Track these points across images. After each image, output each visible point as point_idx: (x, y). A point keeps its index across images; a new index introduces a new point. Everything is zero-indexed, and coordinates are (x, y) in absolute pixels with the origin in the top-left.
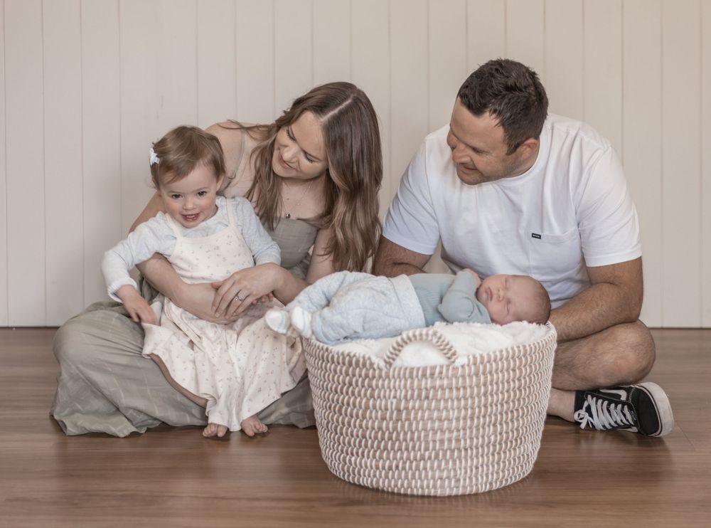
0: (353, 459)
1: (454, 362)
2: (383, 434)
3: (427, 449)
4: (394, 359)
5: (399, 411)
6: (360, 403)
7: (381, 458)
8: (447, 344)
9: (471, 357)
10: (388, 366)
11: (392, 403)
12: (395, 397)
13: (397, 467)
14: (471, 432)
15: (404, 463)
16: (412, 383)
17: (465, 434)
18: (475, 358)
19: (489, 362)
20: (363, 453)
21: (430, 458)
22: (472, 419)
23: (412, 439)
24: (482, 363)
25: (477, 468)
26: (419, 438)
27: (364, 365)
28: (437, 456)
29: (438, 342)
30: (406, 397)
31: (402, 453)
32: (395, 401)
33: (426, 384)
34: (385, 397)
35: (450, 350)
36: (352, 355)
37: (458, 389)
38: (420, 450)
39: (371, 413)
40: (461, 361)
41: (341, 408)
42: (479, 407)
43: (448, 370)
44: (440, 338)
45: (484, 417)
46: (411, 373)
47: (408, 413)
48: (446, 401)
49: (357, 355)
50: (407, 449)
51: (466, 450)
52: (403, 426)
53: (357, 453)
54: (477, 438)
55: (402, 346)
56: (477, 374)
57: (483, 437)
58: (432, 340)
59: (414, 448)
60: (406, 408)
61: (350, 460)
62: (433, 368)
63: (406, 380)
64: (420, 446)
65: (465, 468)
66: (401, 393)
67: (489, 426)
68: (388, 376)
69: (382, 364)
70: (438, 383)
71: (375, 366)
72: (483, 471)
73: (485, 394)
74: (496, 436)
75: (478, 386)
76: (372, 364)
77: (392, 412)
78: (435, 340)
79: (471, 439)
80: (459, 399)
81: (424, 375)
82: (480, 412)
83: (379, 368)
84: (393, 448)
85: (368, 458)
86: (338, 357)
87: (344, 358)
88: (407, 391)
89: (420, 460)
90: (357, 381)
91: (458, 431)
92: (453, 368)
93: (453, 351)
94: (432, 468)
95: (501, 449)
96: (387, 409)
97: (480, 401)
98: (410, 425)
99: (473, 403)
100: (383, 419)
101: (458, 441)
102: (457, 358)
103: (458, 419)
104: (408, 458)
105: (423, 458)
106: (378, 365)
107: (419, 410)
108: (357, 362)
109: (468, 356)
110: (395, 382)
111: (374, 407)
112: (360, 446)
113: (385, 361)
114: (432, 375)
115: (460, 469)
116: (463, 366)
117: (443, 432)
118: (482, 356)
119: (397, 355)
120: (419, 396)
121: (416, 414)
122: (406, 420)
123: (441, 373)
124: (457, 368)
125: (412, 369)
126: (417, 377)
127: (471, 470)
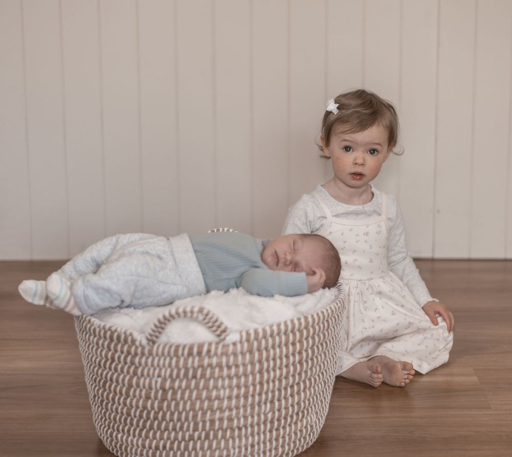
0: (119, 436)
1: (224, 339)
2: (149, 413)
3: (195, 429)
4: (157, 337)
5: (164, 390)
6: (123, 380)
7: (147, 437)
8: (216, 321)
9: (244, 334)
10: (151, 344)
11: (156, 382)
12: (159, 376)
13: (164, 447)
14: (245, 411)
15: (172, 443)
16: (178, 362)
17: (238, 413)
18: (248, 334)
19: (265, 337)
20: (129, 431)
21: (199, 438)
22: (246, 397)
23: (179, 419)
24: (256, 338)
25: (253, 446)
26: (187, 419)
27: (126, 341)
28: (207, 437)
29: (204, 319)
30: (171, 376)
31: (169, 434)
32: (160, 380)
33: (193, 362)
34: (148, 375)
35: (219, 327)
36: (113, 329)
37: (229, 368)
38: (188, 430)
39: (135, 391)
40: (232, 337)
41: (105, 383)
42: (254, 385)
43: (217, 348)
44: (207, 315)
45: (260, 394)
46: (176, 351)
47: (175, 393)
48: (216, 380)
49: (119, 330)
50: (174, 429)
51: (240, 429)
52: (169, 406)
53: (123, 431)
54: (253, 417)
55: (165, 324)
56: (251, 352)
57: (259, 415)
58: (197, 317)
59: (181, 428)
60: (172, 388)
61: (116, 437)
62: (201, 346)
63: (171, 359)
64: (188, 426)
65: (240, 447)
66: (166, 372)
67: (265, 403)
68: (150, 353)
69: (144, 342)
70: (206, 361)
71: (137, 343)
72: (259, 449)
73: (261, 372)
74: (274, 413)
75: (252, 363)
76: (133, 341)
77: (157, 392)
78: (201, 317)
79: (245, 417)
80: (230, 378)
81: (190, 354)
82: (254, 390)
83: (141, 345)
84: (159, 428)
85: (134, 436)
86: (100, 332)
87: (105, 333)
88: (172, 371)
89: (189, 440)
90: (119, 358)
91: (231, 410)
92: (224, 346)
93: (222, 328)
94: (202, 448)
95: (279, 425)
96: (150, 388)
97: (254, 379)
98: (177, 405)
99: (246, 381)
100: (148, 397)
101: (230, 419)
102: (228, 335)
103: (230, 398)
104: (176, 438)
105: (191, 438)
106: (140, 342)
107: (186, 389)
108: (119, 337)
109: (241, 332)
110: (159, 360)
111: (138, 385)
112: (126, 424)
113: (148, 340)
114: (199, 353)
115: (234, 448)
116: (234, 344)
117: (213, 412)
118: (256, 332)
119: (160, 333)
120: (186, 375)
121: (183, 393)
122: (172, 400)
123: (209, 351)
124: (228, 346)
125: (178, 347)
126: (183, 355)
127: (246, 449)
